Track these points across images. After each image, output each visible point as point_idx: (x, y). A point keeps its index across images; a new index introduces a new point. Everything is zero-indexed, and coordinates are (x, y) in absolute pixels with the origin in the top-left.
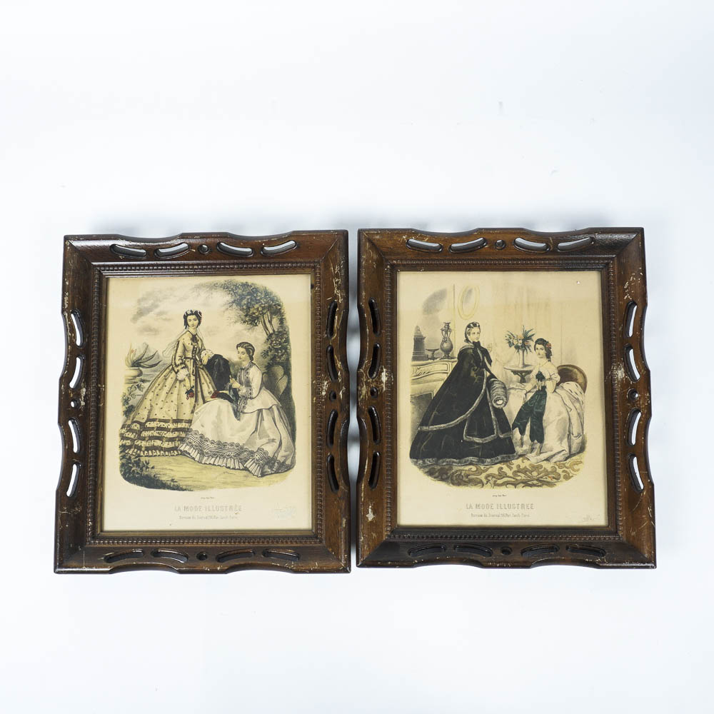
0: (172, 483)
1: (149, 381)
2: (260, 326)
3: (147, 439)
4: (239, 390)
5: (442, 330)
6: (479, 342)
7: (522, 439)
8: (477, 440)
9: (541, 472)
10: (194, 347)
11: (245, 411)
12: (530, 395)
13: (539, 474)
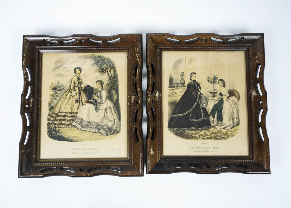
0: (69, 139)
1: (60, 96)
2: (106, 73)
3: (59, 120)
4: (97, 100)
5: (181, 75)
6: (196, 80)
7: (213, 120)
8: (195, 120)
9: (222, 134)
10: (78, 82)
11: (100, 108)
12: (217, 102)
13: (220, 134)
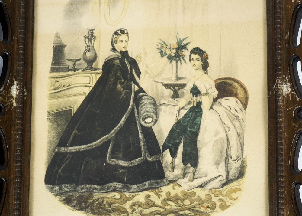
5: (86, 38)
6: (126, 52)
7: (173, 163)
8: (122, 163)
9: (195, 201)
12: (183, 112)
13: (191, 203)
